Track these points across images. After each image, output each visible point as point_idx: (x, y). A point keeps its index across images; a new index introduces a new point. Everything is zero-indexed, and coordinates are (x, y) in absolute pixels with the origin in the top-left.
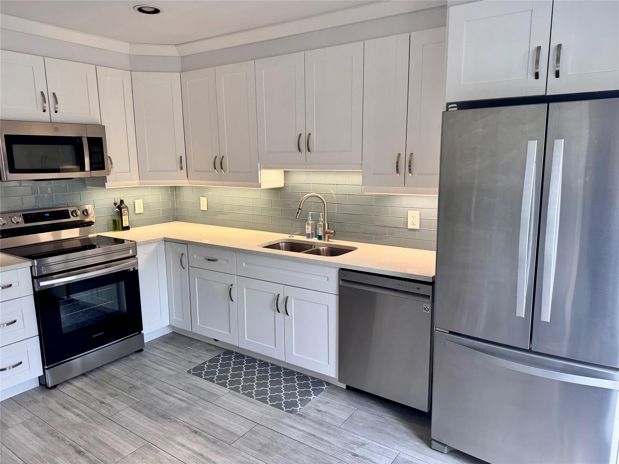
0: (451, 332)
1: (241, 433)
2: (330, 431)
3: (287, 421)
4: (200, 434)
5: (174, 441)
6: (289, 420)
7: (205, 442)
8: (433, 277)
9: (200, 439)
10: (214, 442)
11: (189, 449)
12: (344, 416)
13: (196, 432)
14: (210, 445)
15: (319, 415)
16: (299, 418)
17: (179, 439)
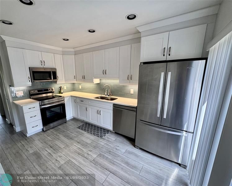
0: (140, 120)
1: (89, 143)
2: (111, 143)
3: (100, 140)
4: (80, 143)
5: (73, 145)
6: (101, 140)
7: (81, 145)
8: (137, 106)
9: (79, 144)
10: (83, 145)
11: (77, 147)
12: (114, 139)
13: (78, 143)
14: (82, 146)
15: (108, 139)
16: (103, 140)
17: (75, 144)
